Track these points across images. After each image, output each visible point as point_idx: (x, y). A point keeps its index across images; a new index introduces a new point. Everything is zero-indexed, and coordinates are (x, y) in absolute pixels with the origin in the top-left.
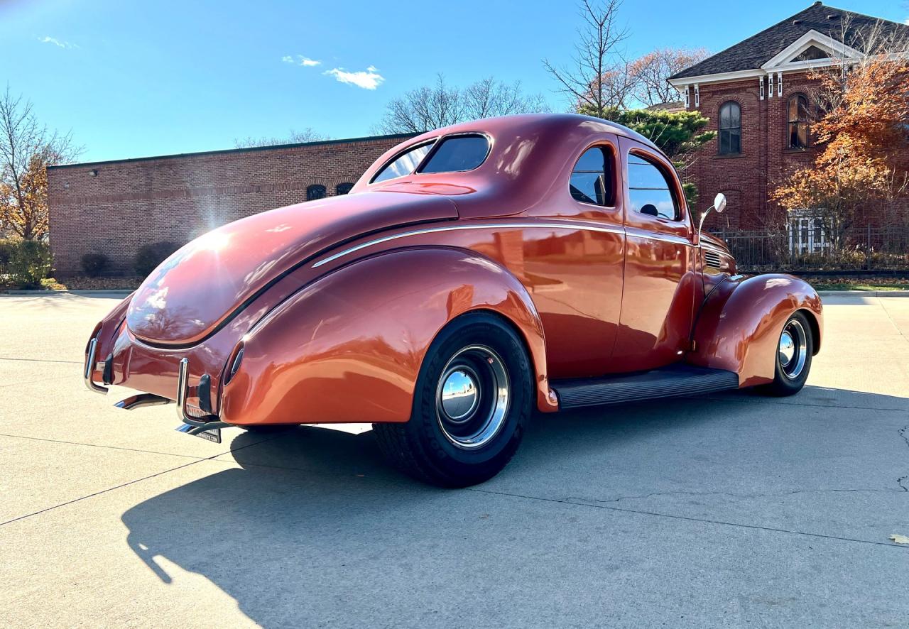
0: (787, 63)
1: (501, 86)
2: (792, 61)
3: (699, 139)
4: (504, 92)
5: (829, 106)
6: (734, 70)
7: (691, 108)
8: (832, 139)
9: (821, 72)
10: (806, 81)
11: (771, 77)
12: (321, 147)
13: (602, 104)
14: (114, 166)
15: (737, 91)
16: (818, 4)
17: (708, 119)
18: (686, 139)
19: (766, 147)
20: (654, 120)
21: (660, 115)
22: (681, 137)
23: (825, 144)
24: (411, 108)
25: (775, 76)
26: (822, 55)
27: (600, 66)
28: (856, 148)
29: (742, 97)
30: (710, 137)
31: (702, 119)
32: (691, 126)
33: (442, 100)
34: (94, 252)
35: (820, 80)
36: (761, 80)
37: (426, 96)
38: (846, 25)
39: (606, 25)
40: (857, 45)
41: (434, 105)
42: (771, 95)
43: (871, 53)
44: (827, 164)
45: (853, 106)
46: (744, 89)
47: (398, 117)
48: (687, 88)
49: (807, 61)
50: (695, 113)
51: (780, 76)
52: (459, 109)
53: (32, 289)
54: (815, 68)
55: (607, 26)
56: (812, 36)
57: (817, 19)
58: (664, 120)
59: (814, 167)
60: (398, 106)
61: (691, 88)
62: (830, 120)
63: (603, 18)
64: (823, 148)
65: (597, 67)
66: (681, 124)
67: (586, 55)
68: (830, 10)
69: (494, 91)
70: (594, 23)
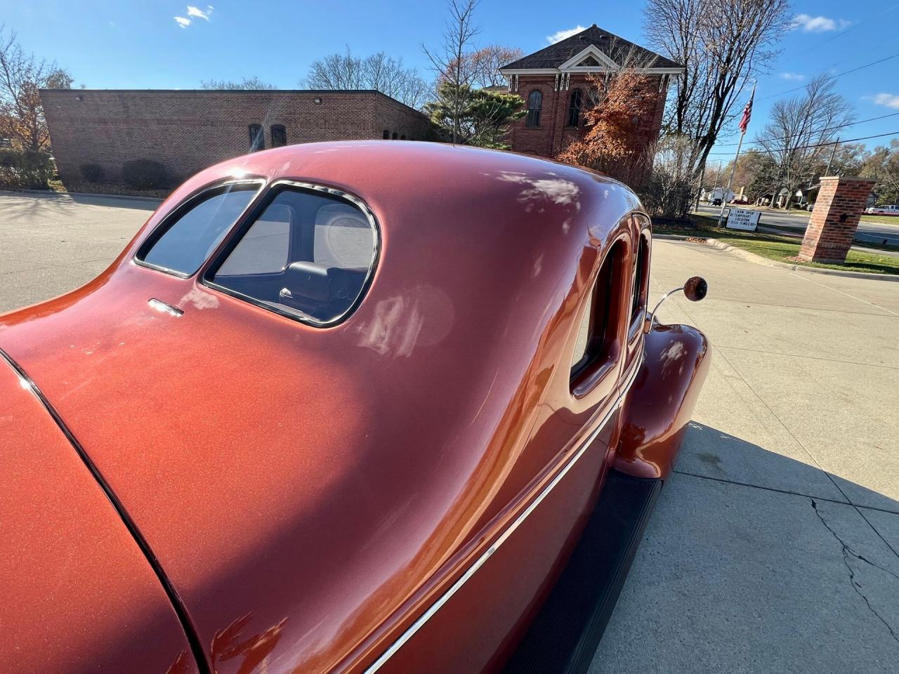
0: (574, 67)
1: (389, 60)
2: (578, 65)
3: (517, 115)
4: (391, 64)
5: (597, 100)
6: (542, 67)
7: (513, 92)
8: (596, 124)
9: (594, 76)
10: (584, 81)
11: (563, 75)
12: (257, 95)
13: (459, 83)
14: (96, 95)
15: (542, 82)
16: (595, 26)
17: (524, 101)
18: (510, 115)
19: (555, 125)
20: (491, 98)
21: (495, 95)
22: (508, 112)
23: (591, 127)
24: (327, 69)
25: (566, 75)
26: (595, 63)
27: (460, 52)
28: (608, 132)
29: (544, 87)
30: (524, 114)
31: (521, 101)
32: (515, 106)
33: (349, 64)
34: (91, 162)
35: (592, 82)
36: (557, 77)
37: (338, 61)
38: (613, 45)
39: (466, 20)
40: (619, 61)
41: (344, 69)
42: (561, 88)
43: (627, 67)
44: (590, 141)
45: (611, 102)
46: (546, 82)
47: (318, 74)
48: (511, 77)
49: (587, 67)
50: (517, 96)
51: (568, 75)
52: (361, 74)
53: (41, 189)
54: (591, 73)
55: (467, 22)
56: (592, 49)
57: (595, 36)
58: (498, 99)
59: (583, 142)
60: (318, 65)
61: (514, 77)
62: (596, 111)
63: (464, 14)
64: (590, 128)
65: (458, 54)
66: (508, 104)
67: (451, 43)
68: (602, 31)
69: (385, 62)
70: (458, 17)
